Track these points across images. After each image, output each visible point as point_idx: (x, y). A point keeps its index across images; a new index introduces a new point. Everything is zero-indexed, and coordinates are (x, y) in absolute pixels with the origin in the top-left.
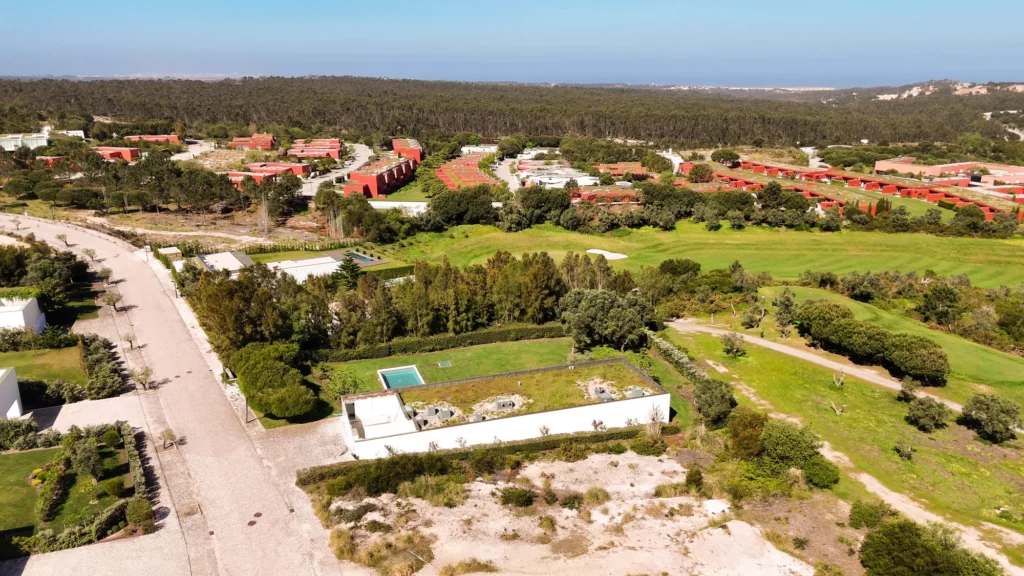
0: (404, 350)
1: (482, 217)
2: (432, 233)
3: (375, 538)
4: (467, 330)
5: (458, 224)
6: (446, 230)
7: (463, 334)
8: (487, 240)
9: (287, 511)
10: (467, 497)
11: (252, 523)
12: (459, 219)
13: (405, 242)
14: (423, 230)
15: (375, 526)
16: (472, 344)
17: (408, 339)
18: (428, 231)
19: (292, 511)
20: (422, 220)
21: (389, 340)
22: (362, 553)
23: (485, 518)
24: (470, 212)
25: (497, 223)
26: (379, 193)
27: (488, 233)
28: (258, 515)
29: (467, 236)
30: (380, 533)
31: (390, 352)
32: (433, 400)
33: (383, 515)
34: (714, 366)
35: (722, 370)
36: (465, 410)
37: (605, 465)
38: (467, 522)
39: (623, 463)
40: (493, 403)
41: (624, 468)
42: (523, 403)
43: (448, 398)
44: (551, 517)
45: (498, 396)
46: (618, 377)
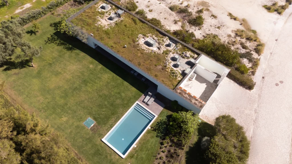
3: (248, 44)
9: (266, 78)
11: (281, 82)
15: (244, 47)
19: (263, 78)
22: (256, 43)
23: (212, 25)
28: (277, 85)
30: (245, 44)
32: (167, 71)
33: (238, 49)
34: (24, 9)
35: (28, 5)
36: (166, 54)
37: (153, 13)
38: (219, 28)
39: (148, 9)
40: (151, 48)
41: (151, 8)
42: (143, 38)
43: (160, 67)
44: (196, 13)
45: (143, 50)
46: (90, 18)
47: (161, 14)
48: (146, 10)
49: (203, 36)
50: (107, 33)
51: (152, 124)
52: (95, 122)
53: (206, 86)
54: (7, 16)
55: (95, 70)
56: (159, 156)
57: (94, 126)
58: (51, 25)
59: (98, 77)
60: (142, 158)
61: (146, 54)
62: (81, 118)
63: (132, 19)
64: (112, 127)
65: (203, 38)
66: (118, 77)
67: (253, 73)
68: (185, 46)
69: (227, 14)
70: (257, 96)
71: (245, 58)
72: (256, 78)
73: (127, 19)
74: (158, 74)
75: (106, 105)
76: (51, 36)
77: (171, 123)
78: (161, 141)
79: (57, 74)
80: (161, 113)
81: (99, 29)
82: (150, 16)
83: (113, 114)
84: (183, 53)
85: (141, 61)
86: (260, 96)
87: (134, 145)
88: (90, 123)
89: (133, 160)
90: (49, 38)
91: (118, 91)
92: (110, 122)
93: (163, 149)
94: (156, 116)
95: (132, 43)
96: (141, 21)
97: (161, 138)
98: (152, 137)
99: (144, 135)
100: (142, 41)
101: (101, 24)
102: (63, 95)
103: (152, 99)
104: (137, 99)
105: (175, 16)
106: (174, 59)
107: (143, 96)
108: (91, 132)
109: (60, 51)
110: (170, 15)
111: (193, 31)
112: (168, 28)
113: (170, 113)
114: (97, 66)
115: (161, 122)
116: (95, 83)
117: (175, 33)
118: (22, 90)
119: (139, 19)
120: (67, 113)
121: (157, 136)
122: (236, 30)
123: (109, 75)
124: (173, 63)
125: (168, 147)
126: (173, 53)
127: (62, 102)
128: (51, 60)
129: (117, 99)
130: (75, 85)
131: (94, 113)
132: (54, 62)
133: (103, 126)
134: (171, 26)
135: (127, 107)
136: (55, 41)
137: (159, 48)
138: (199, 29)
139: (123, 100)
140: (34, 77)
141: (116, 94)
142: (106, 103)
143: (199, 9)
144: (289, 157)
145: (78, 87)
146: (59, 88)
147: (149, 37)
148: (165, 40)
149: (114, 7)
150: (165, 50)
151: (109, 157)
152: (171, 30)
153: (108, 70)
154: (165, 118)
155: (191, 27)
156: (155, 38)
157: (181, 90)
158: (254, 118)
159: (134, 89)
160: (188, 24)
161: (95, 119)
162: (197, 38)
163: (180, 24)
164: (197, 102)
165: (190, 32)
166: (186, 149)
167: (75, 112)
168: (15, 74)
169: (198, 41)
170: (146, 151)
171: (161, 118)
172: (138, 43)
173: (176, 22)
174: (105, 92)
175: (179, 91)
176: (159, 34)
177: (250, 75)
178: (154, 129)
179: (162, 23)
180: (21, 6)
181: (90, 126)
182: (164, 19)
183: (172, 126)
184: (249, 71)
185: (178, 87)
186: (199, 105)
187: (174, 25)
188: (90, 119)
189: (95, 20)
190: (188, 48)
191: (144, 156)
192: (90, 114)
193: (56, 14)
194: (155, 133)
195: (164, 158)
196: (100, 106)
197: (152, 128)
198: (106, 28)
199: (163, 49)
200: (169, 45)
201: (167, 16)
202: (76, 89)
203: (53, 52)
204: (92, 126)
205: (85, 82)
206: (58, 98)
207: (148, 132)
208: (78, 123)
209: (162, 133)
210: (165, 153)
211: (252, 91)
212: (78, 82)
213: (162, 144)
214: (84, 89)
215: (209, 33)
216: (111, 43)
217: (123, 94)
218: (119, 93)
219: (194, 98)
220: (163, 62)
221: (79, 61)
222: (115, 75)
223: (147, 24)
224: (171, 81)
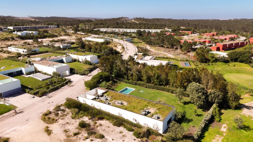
0: (140, 85)
1: (245, 61)
2: (223, 63)
4: (157, 85)
5: (235, 62)
6: (230, 63)
7: (156, 86)
8: (242, 68)
10: (79, 119)
11: (49, 103)
12: (236, 60)
13: (210, 64)
14: (220, 61)
16: (158, 89)
17: (142, 82)
18: (222, 62)
20: (220, 58)
21: (138, 81)
23: (71, 125)
24: (240, 58)
25: (250, 64)
26: (223, 49)
27: (244, 66)
28: (52, 102)
29: (235, 66)
31: (136, 84)
33: (62, 113)
36: (111, 100)
37: (119, 131)
38: (67, 123)
39: (124, 134)
41: (121, 135)
44: (81, 133)
47: (112, 130)
58: (192, 120)
82: (122, 128)
105: (100, 130)
106: (107, 99)
110: (104, 130)
111: (89, 121)
112: (107, 122)
117: (102, 119)
134: (104, 123)
138: (84, 121)
152: (105, 121)
160: (91, 125)
162: (88, 117)
163: (97, 124)
165: (91, 120)
172: (128, 103)
173: (101, 125)
179: (112, 124)
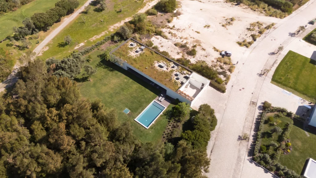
3: (225, 66)
9: (234, 87)
11: (243, 89)
15: (222, 68)
19: (232, 86)
22: (230, 66)
23: (202, 55)
28: (240, 90)
30: (223, 66)
32: (172, 82)
33: (218, 69)
34: (80, 46)
35: (82, 44)
36: (172, 72)
37: (163, 47)
38: (206, 56)
39: (160, 45)
40: (162, 69)
41: (162, 45)
42: (157, 63)
43: (168, 80)
44: (192, 47)
45: (157, 70)
46: (124, 51)
47: (169, 48)
48: (159, 46)
49: (196, 62)
50: (135, 60)
51: (164, 112)
52: (130, 111)
53: (196, 91)
54: (69, 51)
55: (128, 82)
56: (167, 128)
57: (129, 113)
58: (98, 56)
59: (130, 87)
60: (158, 129)
61: (159, 72)
62: (122, 109)
63: (150, 51)
64: (140, 113)
65: (196, 63)
66: (142, 86)
67: (226, 84)
68: (183, 67)
69: (212, 48)
70: (227, 96)
71: (222, 74)
72: (228, 87)
73: (147, 52)
74: (167, 83)
75: (135, 102)
76: (99, 63)
77: (174, 111)
78: (169, 120)
79: (105, 85)
80: (168, 106)
81: (130, 58)
82: (161, 50)
83: (140, 106)
84: (182, 72)
85: (157, 76)
86: (229, 96)
87: (153, 122)
88: (127, 111)
89: (153, 130)
90: (97, 64)
91: (142, 94)
92: (139, 111)
93: (170, 124)
94: (166, 108)
95: (151, 66)
96: (156, 53)
97: (168, 119)
98: (164, 119)
99: (159, 117)
100: (156, 65)
101: (131, 55)
102: (110, 96)
103: (164, 99)
104: (154, 99)
105: (178, 49)
106: (176, 75)
107: (158, 97)
108: (128, 116)
109: (106, 72)
110: (175, 49)
112: (173, 57)
113: (174, 106)
114: (129, 80)
115: (168, 111)
116: (129, 90)
117: (178, 60)
118: (86, 94)
119: (155, 52)
120: (113, 106)
121: (166, 118)
122: (217, 58)
123: (137, 85)
124: (176, 77)
125: (173, 123)
126: (176, 72)
127: (110, 100)
128: (101, 77)
129: (142, 98)
130: (117, 91)
131: (129, 106)
132: (102, 78)
133: (135, 113)
134: (175, 56)
135: (148, 103)
136: (101, 66)
137: (167, 69)
138: (193, 58)
139: (146, 99)
140: (92, 87)
141: (141, 96)
142: (136, 101)
143: (194, 45)
144: (242, 128)
145: (118, 92)
146: (107, 92)
147: (161, 62)
148: (171, 64)
149: (138, 44)
150: (171, 70)
151: (139, 129)
152: (175, 58)
153: (136, 82)
154: (171, 108)
155: (188, 56)
156: (165, 63)
157: (180, 92)
158: (224, 108)
159: (152, 93)
160: (186, 54)
161: (130, 109)
162: (192, 63)
163: (181, 54)
164: (189, 98)
165: (188, 59)
166: (183, 123)
167: (118, 105)
168: (80, 85)
169: (192, 65)
170: (160, 125)
171: (169, 109)
172: (154, 66)
173: (178, 53)
174: (135, 95)
175: (179, 92)
176: (167, 60)
177: (224, 85)
178: (165, 114)
179: (169, 54)
180: (77, 45)
181: (127, 113)
182: (170, 52)
183: (175, 112)
184: (223, 82)
185: (179, 90)
186: (191, 99)
187: (177, 55)
188: (127, 109)
189: (127, 53)
190: (185, 68)
191: (159, 128)
192: (127, 107)
193: (100, 49)
194: (165, 117)
195: (171, 129)
196: (132, 102)
197: (163, 114)
198: (134, 57)
199: (170, 69)
200: (173, 67)
201: (172, 49)
202: (117, 93)
203: (101, 72)
204: (128, 112)
205: (123, 89)
206: (107, 98)
207: (161, 116)
208: (120, 111)
209: (169, 116)
210: (171, 126)
211: (224, 93)
212: (118, 89)
213: (169, 122)
214: (122, 93)
215: (199, 60)
216: (138, 66)
217: (146, 96)
218: (143, 95)
219: (188, 96)
220: (170, 77)
221: (118, 77)
222: (140, 85)
223: (160, 55)
224: (174, 87)
